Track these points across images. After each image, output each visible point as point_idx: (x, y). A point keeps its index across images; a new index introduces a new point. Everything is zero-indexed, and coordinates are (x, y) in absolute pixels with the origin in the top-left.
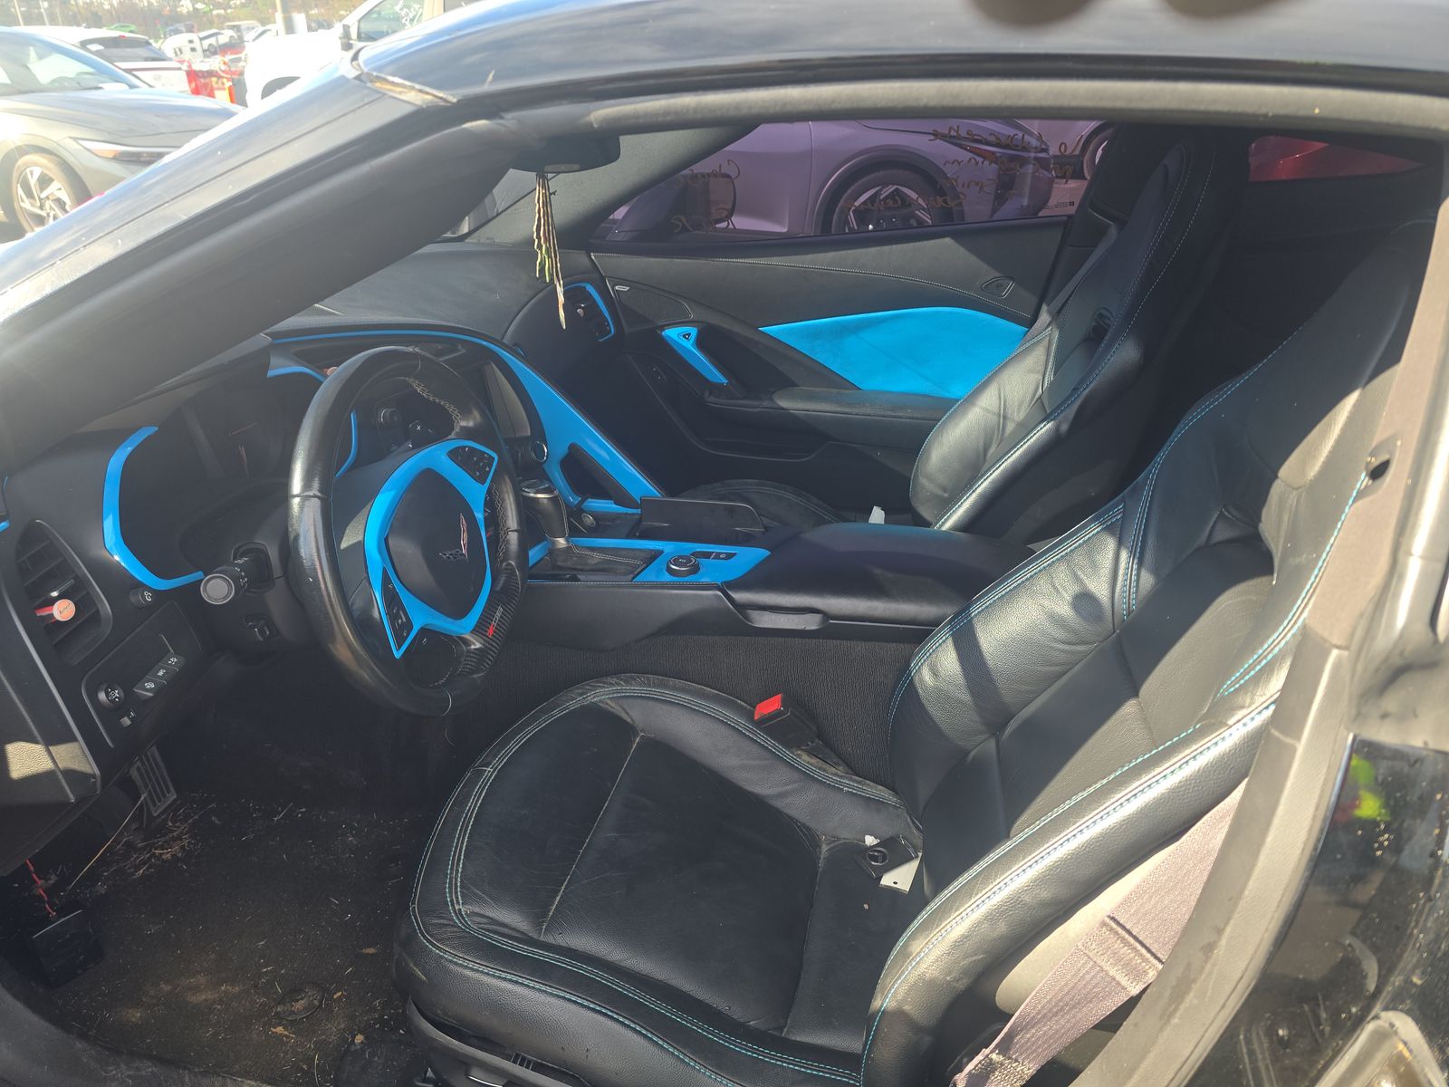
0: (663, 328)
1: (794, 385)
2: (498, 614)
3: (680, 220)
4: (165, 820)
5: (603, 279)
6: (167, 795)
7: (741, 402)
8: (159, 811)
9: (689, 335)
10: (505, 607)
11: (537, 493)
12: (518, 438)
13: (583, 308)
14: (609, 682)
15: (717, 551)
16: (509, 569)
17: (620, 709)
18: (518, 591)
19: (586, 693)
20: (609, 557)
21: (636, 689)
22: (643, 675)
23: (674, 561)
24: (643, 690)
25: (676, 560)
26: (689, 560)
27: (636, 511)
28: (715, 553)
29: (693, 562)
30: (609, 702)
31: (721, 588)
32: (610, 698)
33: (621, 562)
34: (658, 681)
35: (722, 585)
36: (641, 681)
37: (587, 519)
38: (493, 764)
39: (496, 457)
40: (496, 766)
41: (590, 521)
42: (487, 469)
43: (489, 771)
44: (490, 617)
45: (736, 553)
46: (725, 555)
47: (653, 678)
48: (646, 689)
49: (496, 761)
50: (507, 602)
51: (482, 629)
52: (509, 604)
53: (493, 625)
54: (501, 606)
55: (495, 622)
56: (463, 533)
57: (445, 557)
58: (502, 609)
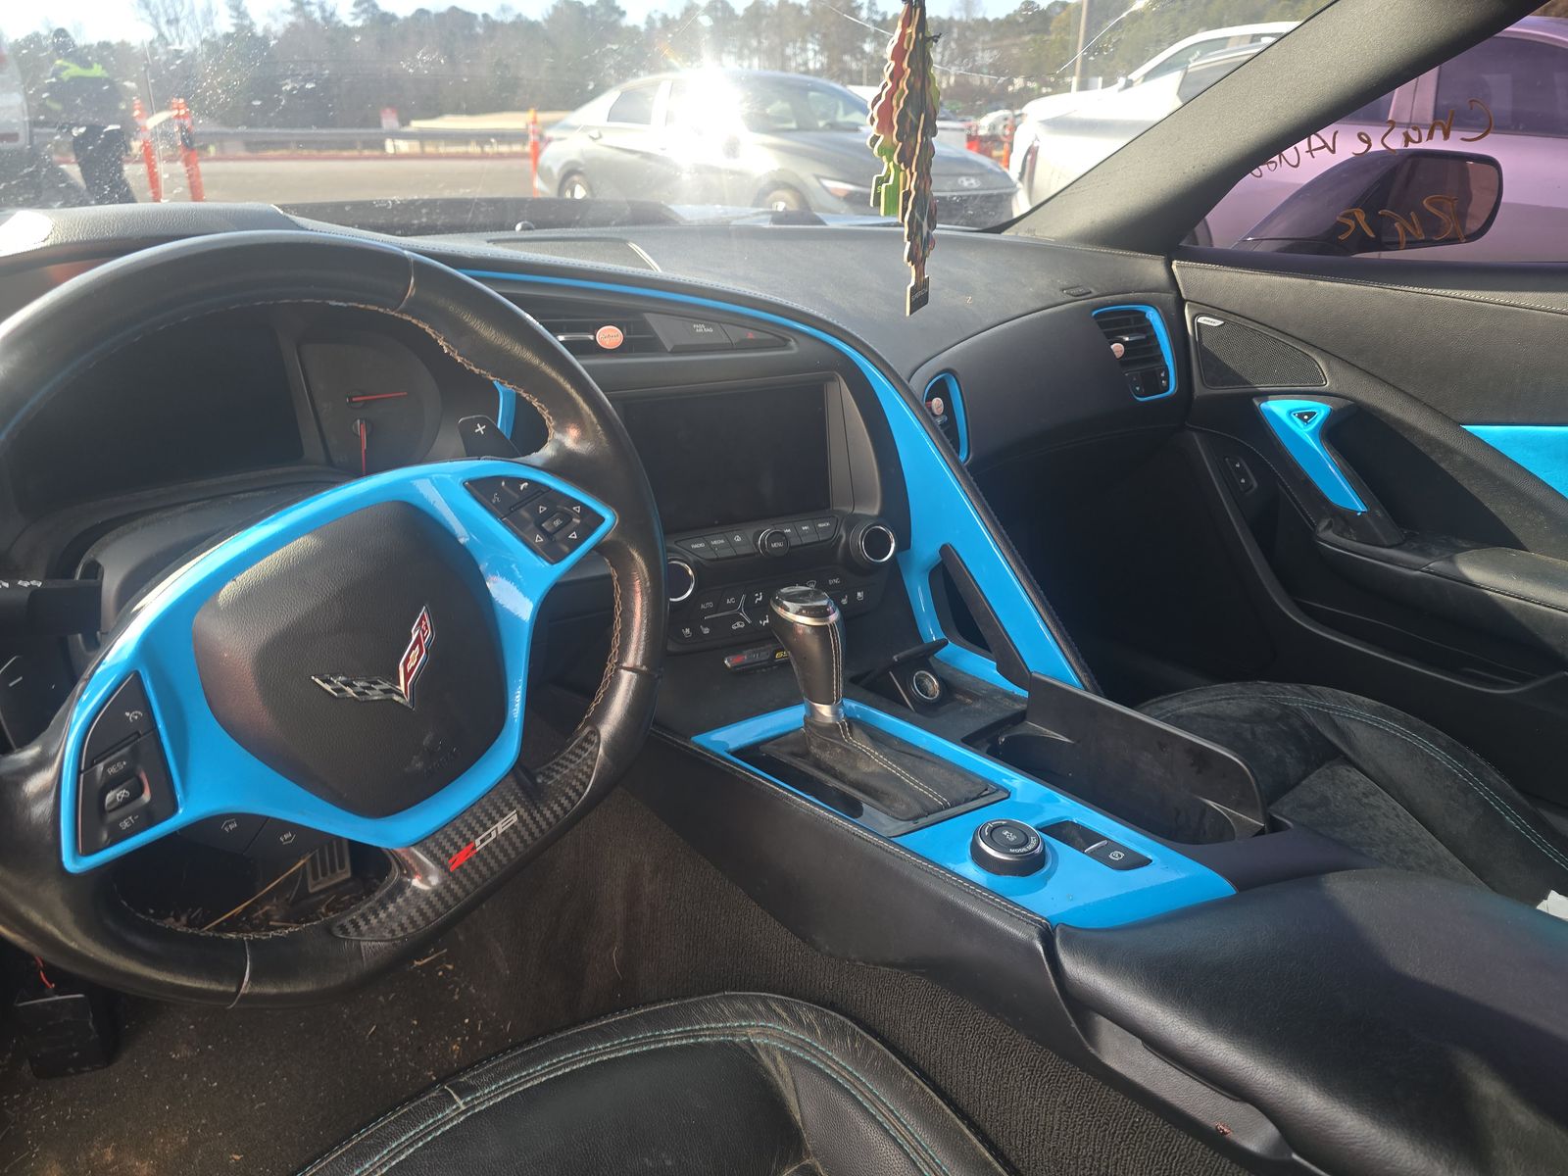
0: (1265, 396)
1: (1517, 545)
2: (501, 827)
3: (1354, 218)
4: (321, 903)
5: (1180, 302)
6: (338, 871)
7: (1384, 551)
8: (316, 889)
9: (1311, 415)
10: (525, 815)
11: (799, 613)
12: (855, 514)
13: (1125, 344)
14: (799, 1015)
15: (1114, 838)
16: (591, 742)
17: (791, 1084)
18: (581, 790)
19: (753, 1018)
20: (896, 770)
21: (835, 1058)
22: (865, 1035)
23: (992, 831)
24: (845, 1068)
25: (996, 831)
26: (1023, 839)
27: (1025, 694)
28: (1106, 842)
29: (1030, 847)
30: (779, 1058)
31: (1047, 936)
32: (783, 1052)
33: (911, 788)
34: (883, 1064)
35: (1054, 930)
36: (853, 1045)
37: (927, 682)
38: (478, 1095)
39: (609, 517)
40: (476, 1103)
41: (931, 688)
42: (574, 536)
43: (458, 1108)
44: (477, 828)
45: (1151, 861)
46: (1123, 855)
47: (878, 1050)
48: (850, 1069)
49: (486, 1091)
50: (537, 808)
51: (444, 851)
52: (540, 812)
53: (474, 848)
54: (518, 813)
55: (482, 841)
56: (413, 648)
57: (328, 687)
58: (515, 818)
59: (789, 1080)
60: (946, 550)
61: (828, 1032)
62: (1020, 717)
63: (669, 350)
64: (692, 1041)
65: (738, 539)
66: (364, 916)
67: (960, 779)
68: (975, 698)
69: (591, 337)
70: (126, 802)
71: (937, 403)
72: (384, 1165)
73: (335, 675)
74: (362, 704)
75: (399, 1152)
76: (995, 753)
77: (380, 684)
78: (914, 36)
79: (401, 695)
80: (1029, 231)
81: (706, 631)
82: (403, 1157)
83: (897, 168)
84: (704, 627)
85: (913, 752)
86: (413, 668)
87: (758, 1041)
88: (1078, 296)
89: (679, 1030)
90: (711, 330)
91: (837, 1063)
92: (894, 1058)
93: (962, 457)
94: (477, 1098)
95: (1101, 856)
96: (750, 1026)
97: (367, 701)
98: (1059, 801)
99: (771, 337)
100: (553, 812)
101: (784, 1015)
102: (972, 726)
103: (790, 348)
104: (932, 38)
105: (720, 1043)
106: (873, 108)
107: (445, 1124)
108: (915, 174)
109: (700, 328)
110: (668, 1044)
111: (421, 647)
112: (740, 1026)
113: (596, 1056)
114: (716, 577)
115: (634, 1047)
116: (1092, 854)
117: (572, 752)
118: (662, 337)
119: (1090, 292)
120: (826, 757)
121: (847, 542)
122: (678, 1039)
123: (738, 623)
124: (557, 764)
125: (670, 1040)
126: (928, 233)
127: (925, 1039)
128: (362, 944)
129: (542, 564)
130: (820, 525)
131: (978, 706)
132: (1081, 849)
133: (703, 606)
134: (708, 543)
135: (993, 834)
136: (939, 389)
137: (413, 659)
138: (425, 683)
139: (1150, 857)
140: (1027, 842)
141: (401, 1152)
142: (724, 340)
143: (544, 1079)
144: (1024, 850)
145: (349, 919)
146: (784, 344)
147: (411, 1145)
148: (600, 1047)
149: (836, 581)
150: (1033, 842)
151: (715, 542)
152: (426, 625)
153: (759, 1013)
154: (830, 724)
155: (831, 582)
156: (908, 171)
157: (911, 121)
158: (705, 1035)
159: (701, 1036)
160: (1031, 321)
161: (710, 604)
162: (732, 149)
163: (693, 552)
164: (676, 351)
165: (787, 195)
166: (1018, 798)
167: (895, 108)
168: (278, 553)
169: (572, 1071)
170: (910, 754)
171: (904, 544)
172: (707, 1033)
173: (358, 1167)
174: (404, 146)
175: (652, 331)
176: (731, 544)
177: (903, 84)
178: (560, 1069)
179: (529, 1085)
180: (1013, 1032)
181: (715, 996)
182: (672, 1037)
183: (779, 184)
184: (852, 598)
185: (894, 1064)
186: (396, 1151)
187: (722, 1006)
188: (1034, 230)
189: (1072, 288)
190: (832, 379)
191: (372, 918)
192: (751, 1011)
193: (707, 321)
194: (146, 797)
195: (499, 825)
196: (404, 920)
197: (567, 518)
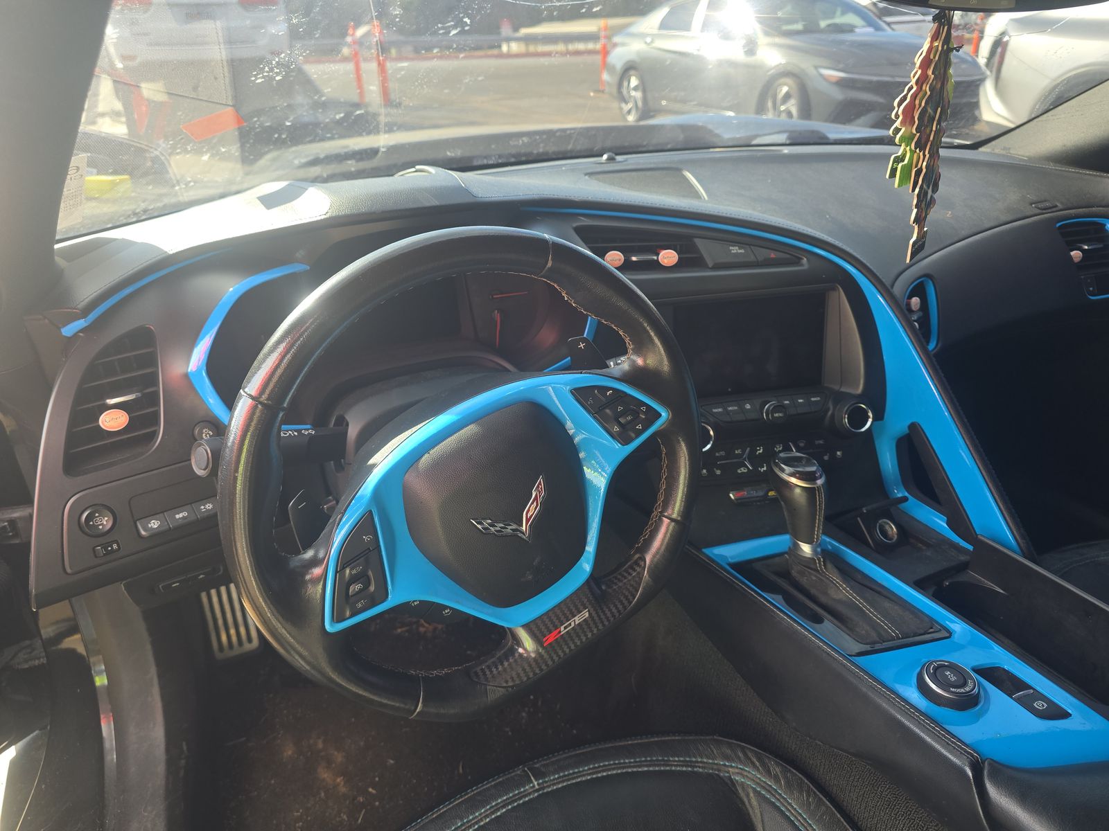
2: (578, 619)
10: (594, 614)
11: (792, 475)
12: (842, 392)
13: (1083, 251)
14: (768, 767)
15: (1038, 689)
16: (639, 565)
17: (759, 815)
18: (631, 600)
19: (733, 760)
20: (859, 601)
21: (794, 805)
22: (818, 793)
23: (936, 669)
24: (800, 814)
25: (940, 669)
26: (962, 681)
27: (971, 548)
28: (1032, 691)
29: (967, 689)
30: (752, 795)
31: (977, 767)
32: (754, 789)
33: (871, 618)
34: (829, 819)
35: (983, 762)
36: (808, 799)
37: (887, 527)
38: (546, 779)
39: (665, 414)
40: (545, 785)
41: (890, 532)
42: (639, 427)
43: (534, 786)
44: (562, 618)
45: (1070, 715)
46: (1046, 705)
47: (827, 807)
48: (805, 817)
49: (552, 778)
50: (602, 609)
51: (540, 630)
52: (603, 612)
53: (560, 632)
54: (589, 611)
55: (565, 628)
56: (532, 503)
57: (479, 526)
58: (587, 615)
59: (757, 811)
60: (914, 427)
61: (789, 785)
62: (963, 567)
63: (710, 266)
64: (690, 769)
65: (748, 406)
66: (489, 667)
67: (911, 616)
68: (928, 545)
69: (655, 258)
70: (361, 591)
71: (915, 301)
72: (487, 816)
73: (485, 519)
74: (500, 536)
75: (496, 809)
76: (941, 597)
77: (511, 525)
78: (940, 48)
79: (523, 533)
80: (1005, 149)
81: (718, 472)
82: (499, 814)
83: (913, 152)
84: (717, 469)
85: (873, 587)
86: (532, 516)
87: (737, 778)
88: (1045, 209)
89: (682, 759)
90: (742, 251)
91: (795, 809)
92: (839, 816)
93: (931, 346)
94: (546, 782)
95: (1027, 703)
96: (731, 767)
97: (502, 536)
98: (993, 649)
99: (788, 256)
100: (612, 613)
101: (758, 764)
102: (924, 571)
103: (802, 265)
104: (955, 48)
105: (710, 775)
106: (899, 107)
107: (525, 796)
108: (928, 156)
109: (735, 250)
110: (673, 768)
111: (537, 503)
112: (725, 765)
113: (624, 768)
114: (730, 434)
115: (650, 766)
116: (1018, 700)
117: (626, 571)
118: (705, 256)
119: (1056, 206)
120: (804, 581)
121: (833, 415)
122: (679, 766)
123: (742, 469)
124: (616, 578)
125: (675, 766)
126: (931, 196)
127: (865, 809)
128: (488, 687)
129: (617, 446)
130: (813, 399)
131: (929, 553)
132: (1010, 696)
133: (717, 454)
134: (725, 409)
135: (938, 672)
136: (918, 290)
137: (531, 510)
138: (537, 525)
139: (1070, 711)
140: (964, 684)
141: (498, 810)
142: (752, 258)
143: (589, 777)
144: (962, 690)
145: (480, 668)
146: (797, 261)
147: (503, 807)
148: (627, 761)
149: (821, 442)
150: (970, 684)
151: (730, 408)
152: (541, 488)
153: (739, 758)
154: (809, 558)
155: (817, 442)
156: (921, 153)
157: (930, 115)
158: (699, 767)
159: (696, 767)
160: (1002, 233)
161: (723, 453)
162: (751, 48)
163: (713, 415)
164: (717, 267)
165: (789, 81)
166: (956, 637)
167: (917, 106)
168: (454, 437)
169: (608, 775)
170: (871, 589)
171: (879, 417)
172: (701, 765)
173: (471, 814)
174: (515, 47)
175: (698, 251)
176: (743, 410)
177: (926, 88)
178: (600, 772)
179: (579, 780)
180: (937, 825)
181: (707, 738)
182: (676, 764)
183: (786, 73)
184: (833, 456)
185: (839, 820)
186: (495, 808)
187: (712, 746)
188: (1009, 149)
189: (1039, 202)
190: (834, 289)
191: (494, 670)
192: (733, 755)
193: (740, 244)
194: (372, 588)
195: (576, 618)
196: (514, 674)
197: (636, 414)
